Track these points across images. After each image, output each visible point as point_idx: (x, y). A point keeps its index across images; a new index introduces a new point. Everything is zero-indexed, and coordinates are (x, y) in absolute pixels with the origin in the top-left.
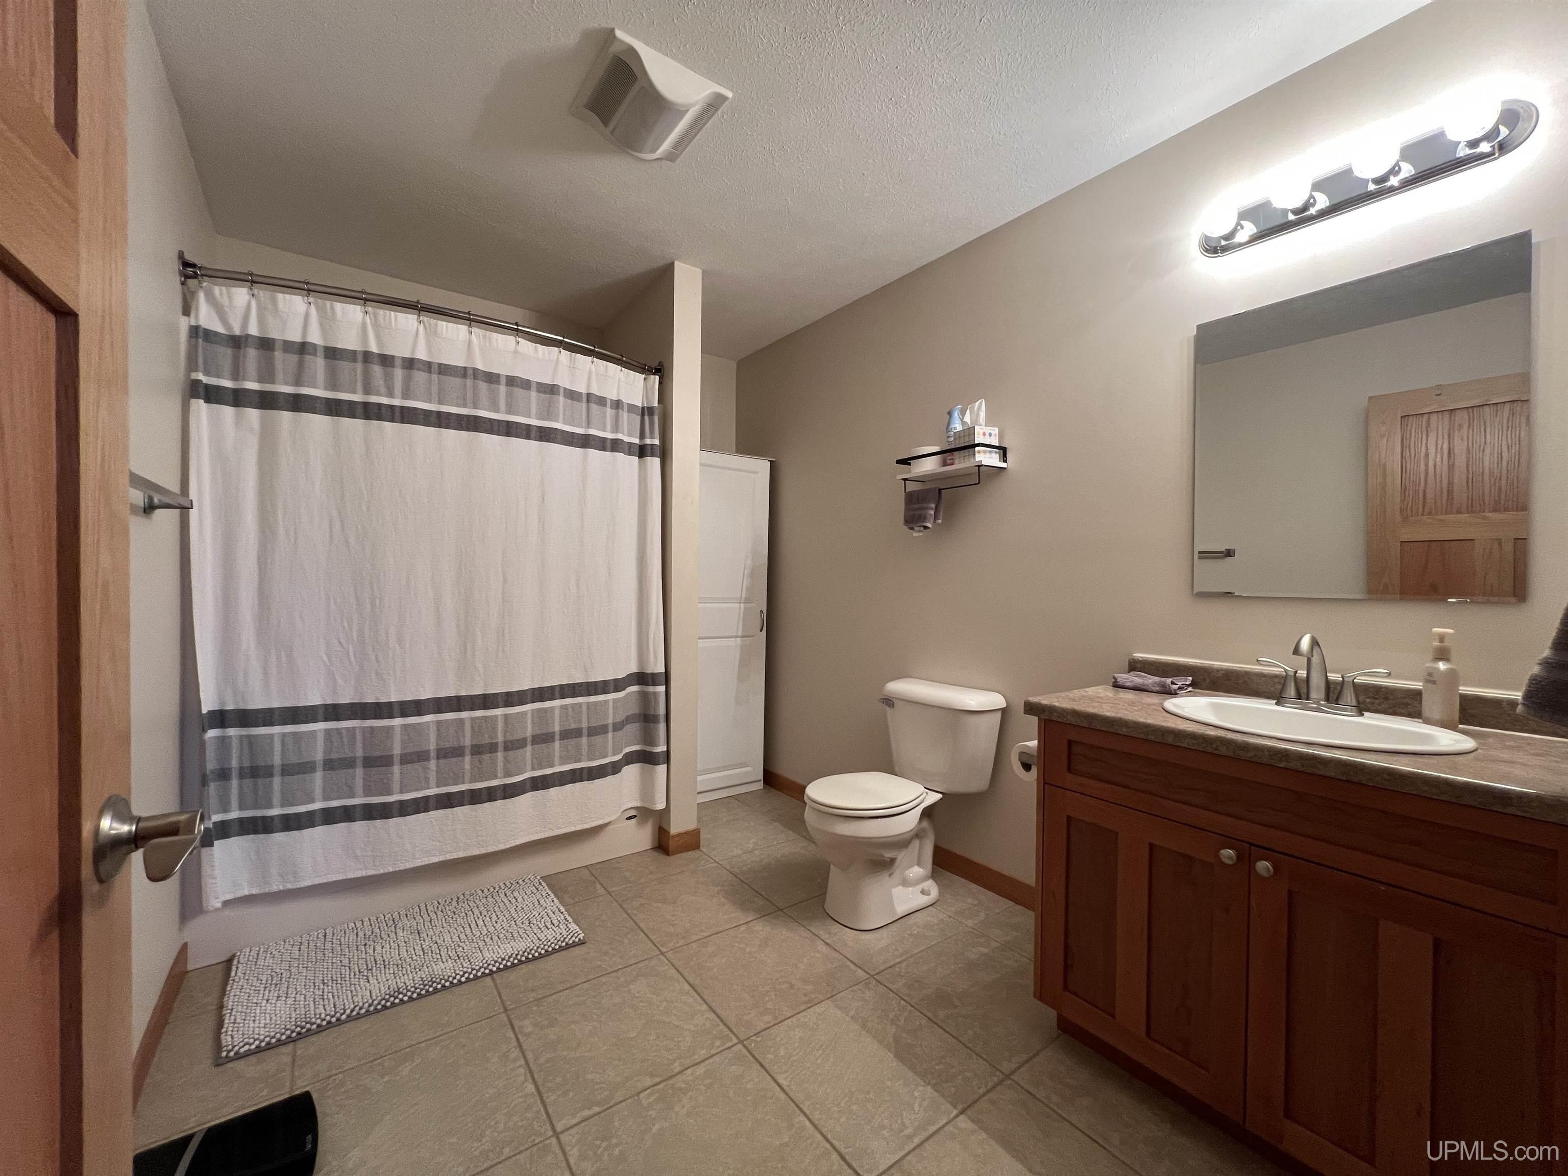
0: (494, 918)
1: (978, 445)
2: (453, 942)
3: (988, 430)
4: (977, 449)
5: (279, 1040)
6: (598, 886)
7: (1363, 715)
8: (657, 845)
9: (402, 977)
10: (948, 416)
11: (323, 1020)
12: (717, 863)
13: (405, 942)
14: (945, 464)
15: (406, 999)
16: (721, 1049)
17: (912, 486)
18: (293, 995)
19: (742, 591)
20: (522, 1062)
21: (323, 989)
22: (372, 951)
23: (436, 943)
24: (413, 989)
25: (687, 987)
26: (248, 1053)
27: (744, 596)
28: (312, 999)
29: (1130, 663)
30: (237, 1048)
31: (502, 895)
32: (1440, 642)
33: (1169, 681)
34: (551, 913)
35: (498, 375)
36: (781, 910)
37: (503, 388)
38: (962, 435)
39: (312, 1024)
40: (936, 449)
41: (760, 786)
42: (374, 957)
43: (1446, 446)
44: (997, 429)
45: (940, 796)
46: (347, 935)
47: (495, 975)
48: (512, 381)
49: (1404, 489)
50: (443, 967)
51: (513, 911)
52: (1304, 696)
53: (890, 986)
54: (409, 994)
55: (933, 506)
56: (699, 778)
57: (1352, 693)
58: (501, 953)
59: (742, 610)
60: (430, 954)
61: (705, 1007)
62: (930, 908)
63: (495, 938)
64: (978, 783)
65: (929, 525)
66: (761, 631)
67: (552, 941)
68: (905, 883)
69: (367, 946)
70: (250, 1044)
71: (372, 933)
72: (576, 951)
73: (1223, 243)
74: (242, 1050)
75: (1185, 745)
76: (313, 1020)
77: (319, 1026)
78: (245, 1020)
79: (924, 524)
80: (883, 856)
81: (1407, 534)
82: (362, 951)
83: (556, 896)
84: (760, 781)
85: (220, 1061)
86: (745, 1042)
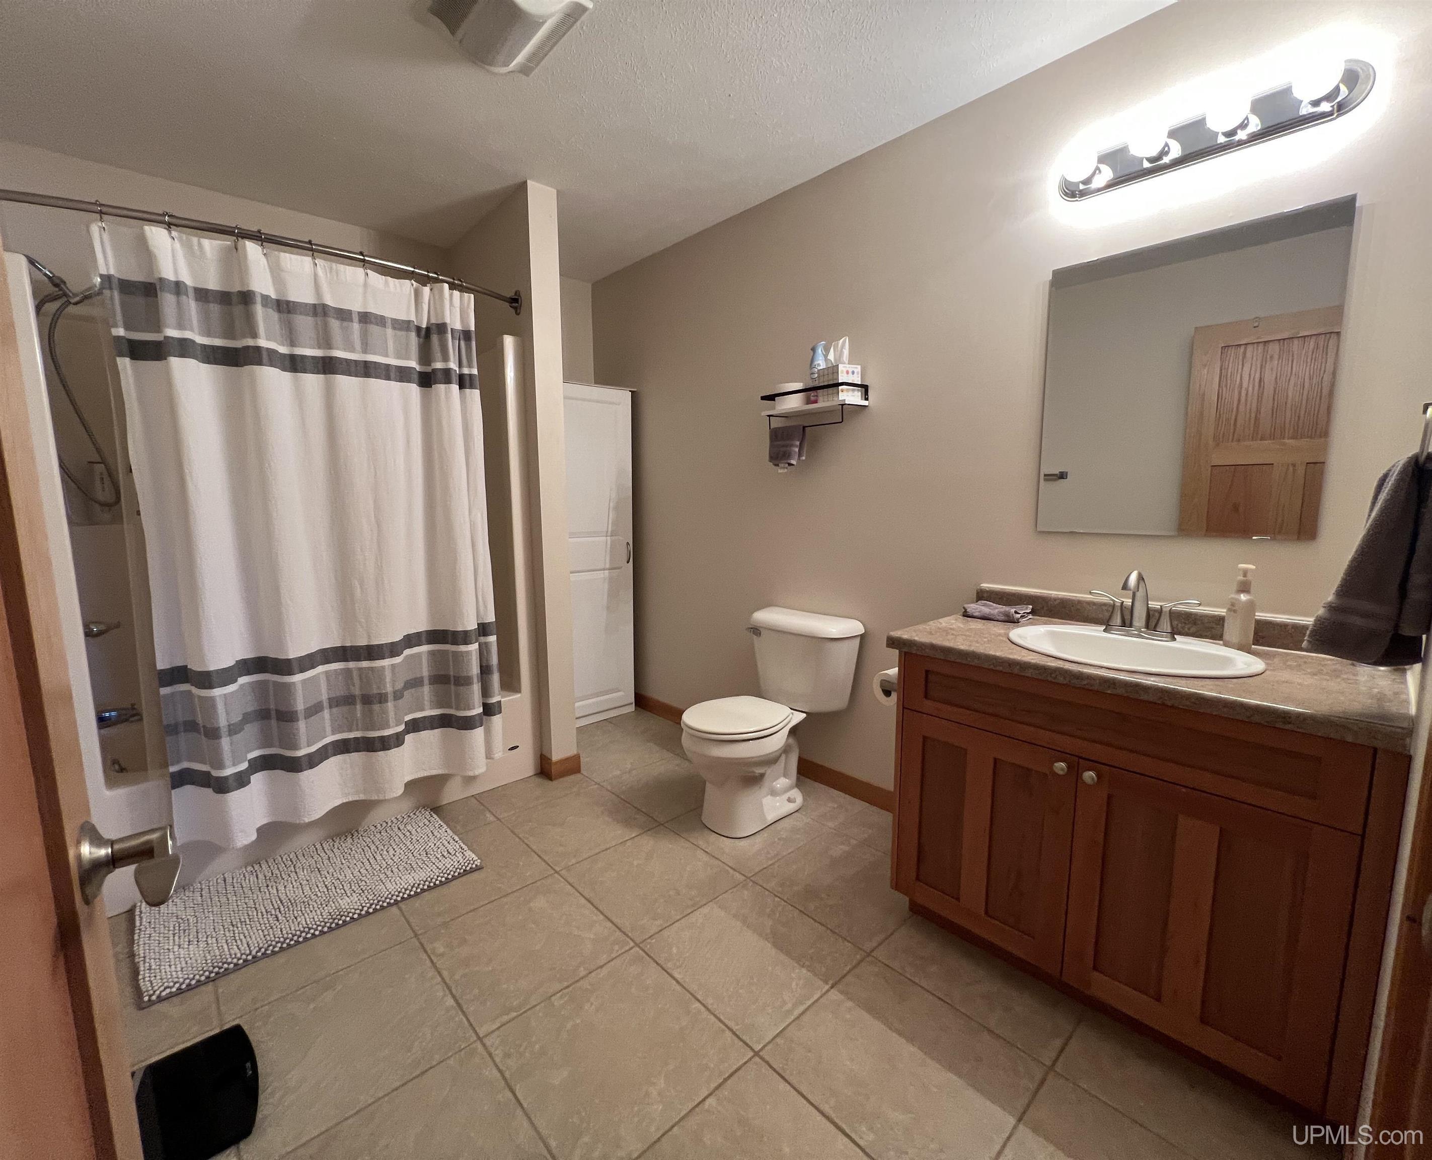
0: (391, 852)
1: (842, 384)
2: (355, 877)
3: (851, 368)
4: (840, 388)
5: (199, 981)
6: (488, 815)
7: (1174, 639)
8: (539, 771)
9: (310, 914)
10: (812, 353)
11: (239, 959)
12: (599, 784)
13: (308, 881)
14: (808, 401)
15: (317, 933)
16: (620, 952)
17: (776, 423)
18: (205, 939)
19: (608, 524)
20: (439, 979)
21: (234, 931)
22: (275, 892)
23: (338, 879)
24: (323, 924)
25: (583, 901)
26: (170, 996)
27: (610, 530)
28: (224, 941)
29: (978, 593)
30: (158, 992)
31: (396, 829)
32: (1244, 577)
33: (1013, 611)
34: (446, 843)
35: (350, 312)
36: (662, 824)
37: (356, 326)
38: (826, 372)
39: (229, 964)
40: (799, 386)
41: (632, 708)
42: (279, 897)
43: (1258, 375)
44: (859, 367)
45: (804, 715)
46: (247, 878)
47: (401, 904)
48: (365, 318)
49: (1218, 418)
50: (349, 901)
51: (408, 843)
52: (1128, 622)
53: (765, 885)
54: (320, 928)
55: (798, 443)
56: (577, 704)
57: (1168, 620)
58: (403, 884)
59: (609, 543)
60: (334, 890)
61: (602, 917)
62: (796, 814)
63: (395, 870)
64: (838, 702)
65: (793, 462)
66: (628, 562)
67: (451, 869)
68: (774, 793)
69: (270, 888)
70: (171, 988)
71: (272, 874)
72: (475, 875)
73: (1082, 187)
74: (164, 994)
75: (1029, 675)
76: (230, 960)
77: (236, 965)
78: (160, 965)
79: (789, 462)
80: (754, 772)
81: (1218, 459)
82: (265, 892)
83: (448, 825)
84: (632, 704)
85: (144, 1005)
86: (641, 945)
